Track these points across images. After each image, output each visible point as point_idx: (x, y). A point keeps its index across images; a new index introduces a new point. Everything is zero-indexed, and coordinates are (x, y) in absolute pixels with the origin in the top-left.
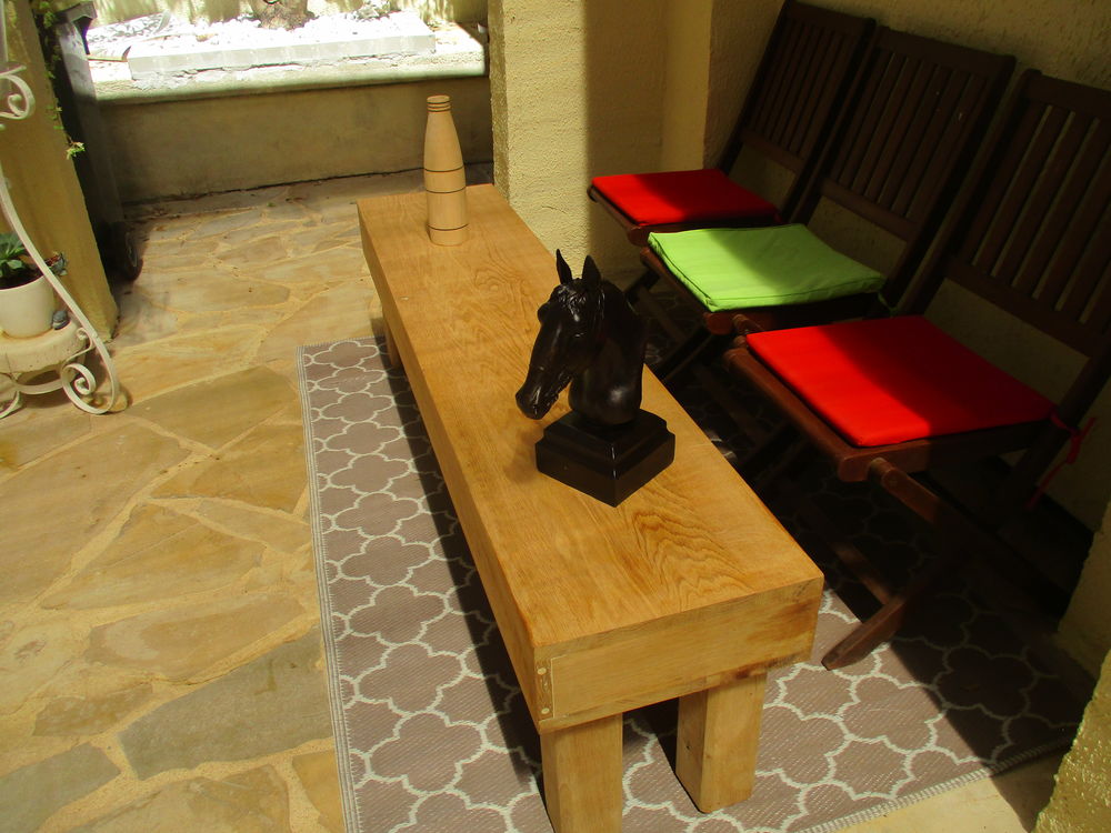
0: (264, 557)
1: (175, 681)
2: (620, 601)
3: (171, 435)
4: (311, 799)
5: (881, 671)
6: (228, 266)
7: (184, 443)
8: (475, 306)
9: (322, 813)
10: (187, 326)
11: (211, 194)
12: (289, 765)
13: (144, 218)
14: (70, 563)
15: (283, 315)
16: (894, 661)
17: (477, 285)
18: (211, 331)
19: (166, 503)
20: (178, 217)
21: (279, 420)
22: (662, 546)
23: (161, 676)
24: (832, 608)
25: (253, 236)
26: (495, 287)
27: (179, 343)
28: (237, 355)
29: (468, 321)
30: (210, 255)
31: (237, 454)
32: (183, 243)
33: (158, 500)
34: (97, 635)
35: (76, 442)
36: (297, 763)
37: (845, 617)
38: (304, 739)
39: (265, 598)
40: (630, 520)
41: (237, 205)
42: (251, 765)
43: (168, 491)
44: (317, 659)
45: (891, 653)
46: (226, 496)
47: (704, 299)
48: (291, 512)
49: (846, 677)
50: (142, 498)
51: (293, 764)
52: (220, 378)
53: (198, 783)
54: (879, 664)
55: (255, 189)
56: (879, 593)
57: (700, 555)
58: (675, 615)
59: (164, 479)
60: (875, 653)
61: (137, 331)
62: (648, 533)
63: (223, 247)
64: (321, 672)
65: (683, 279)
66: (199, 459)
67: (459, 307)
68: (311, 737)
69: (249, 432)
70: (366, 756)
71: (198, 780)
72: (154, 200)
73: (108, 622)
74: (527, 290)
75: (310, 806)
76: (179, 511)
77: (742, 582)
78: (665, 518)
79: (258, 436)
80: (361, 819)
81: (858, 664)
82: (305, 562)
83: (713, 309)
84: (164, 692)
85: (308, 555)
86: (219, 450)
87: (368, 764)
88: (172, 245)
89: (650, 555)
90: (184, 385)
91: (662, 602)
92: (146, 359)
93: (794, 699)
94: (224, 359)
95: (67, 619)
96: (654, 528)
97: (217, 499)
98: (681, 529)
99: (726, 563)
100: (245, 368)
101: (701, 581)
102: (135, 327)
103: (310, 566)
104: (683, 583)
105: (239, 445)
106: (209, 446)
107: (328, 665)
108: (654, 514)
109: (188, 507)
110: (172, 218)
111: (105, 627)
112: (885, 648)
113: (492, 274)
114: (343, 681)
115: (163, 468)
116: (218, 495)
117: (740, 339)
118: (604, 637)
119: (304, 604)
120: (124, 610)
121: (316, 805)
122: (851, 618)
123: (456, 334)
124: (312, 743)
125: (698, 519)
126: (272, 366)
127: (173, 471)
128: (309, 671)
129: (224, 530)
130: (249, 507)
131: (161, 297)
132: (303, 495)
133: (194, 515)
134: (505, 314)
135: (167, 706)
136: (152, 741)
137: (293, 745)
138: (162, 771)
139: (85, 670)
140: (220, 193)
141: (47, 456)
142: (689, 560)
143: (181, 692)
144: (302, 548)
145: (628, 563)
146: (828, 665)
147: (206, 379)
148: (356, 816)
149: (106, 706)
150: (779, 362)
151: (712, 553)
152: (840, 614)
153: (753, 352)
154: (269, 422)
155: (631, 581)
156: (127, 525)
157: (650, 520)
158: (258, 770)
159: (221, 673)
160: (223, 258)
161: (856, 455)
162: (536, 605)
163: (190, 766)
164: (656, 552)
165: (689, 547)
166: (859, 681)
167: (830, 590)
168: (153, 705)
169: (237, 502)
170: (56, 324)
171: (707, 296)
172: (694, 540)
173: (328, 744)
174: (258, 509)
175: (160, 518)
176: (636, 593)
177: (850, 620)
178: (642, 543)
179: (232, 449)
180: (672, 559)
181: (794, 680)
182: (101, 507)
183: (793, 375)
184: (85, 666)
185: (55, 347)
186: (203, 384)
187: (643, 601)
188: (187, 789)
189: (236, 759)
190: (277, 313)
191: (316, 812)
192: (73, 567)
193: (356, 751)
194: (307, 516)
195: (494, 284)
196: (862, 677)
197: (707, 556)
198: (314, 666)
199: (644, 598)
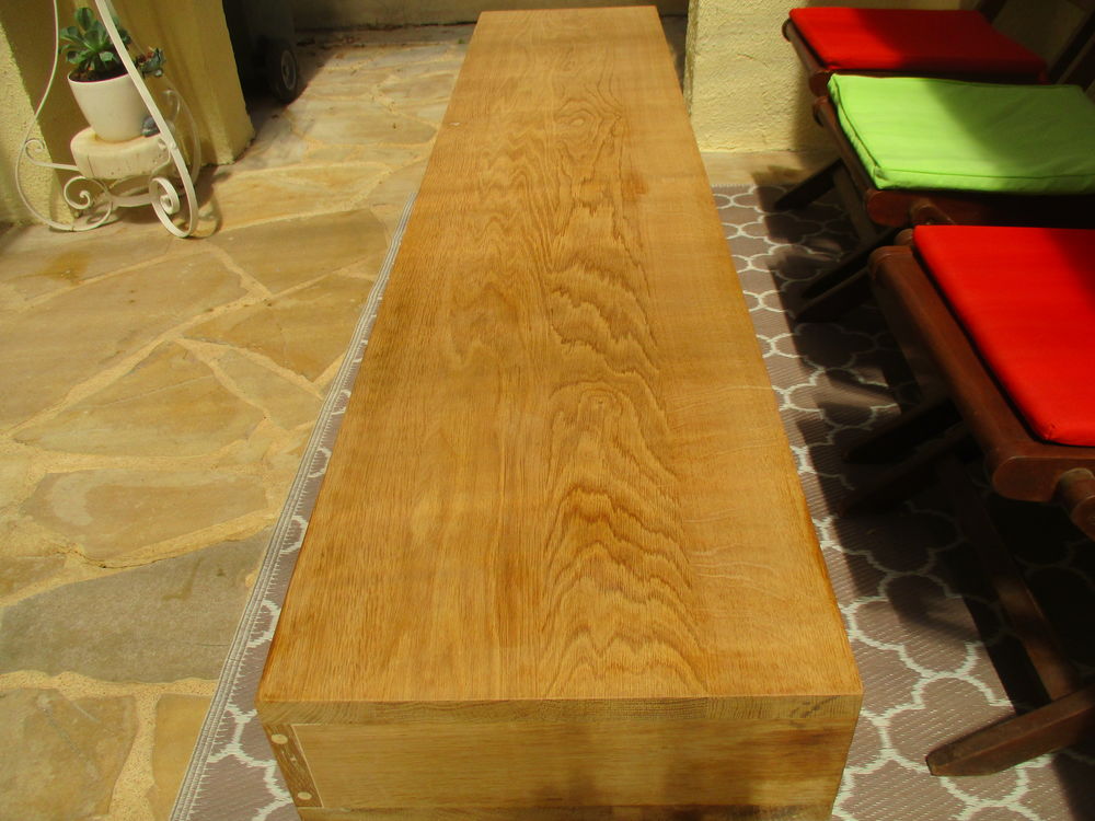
0: (259, 428)
1: (90, 560)
2: (450, 648)
3: (238, 271)
4: (154, 761)
5: (1023, 801)
6: (387, 100)
7: (246, 281)
8: (537, 142)
9: (156, 783)
10: (313, 157)
11: (407, 26)
12: (154, 704)
13: (330, 45)
14: (66, 395)
15: (416, 157)
16: (1053, 790)
17: (556, 116)
18: (334, 165)
19: (191, 345)
20: (363, 46)
21: (354, 271)
22: (586, 555)
23: (81, 549)
24: (972, 673)
25: (428, 71)
26: (580, 122)
27: (297, 174)
28: (347, 194)
29: (513, 160)
30: (374, 88)
31: (290, 304)
32: (355, 71)
33: (187, 341)
34: (47, 483)
35: (145, 264)
36: (165, 705)
37: (989, 694)
38: (185, 674)
39: (232, 480)
40: (558, 494)
41: (426, 39)
42: (115, 690)
43: (204, 333)
44: (250, 572)
45: (1051, 772)
46: (256, 349)
47: (872, 169)
48: (312, 380)
49: (958, 794)
50: (172, 336)
51: (158, 705)
52: (316, 217)
53: (49, 697)
54: (1022, 788)
55: (452, 25)
56: (1052, 678)
57: (642, 590)
58: (532, 702)
59: (206, 318)
60: (1021, 769)
61: (264, 157)
62: (576, 524)
63: (392, 80)
64: (247, 589)
65: (853, 139)
66: (251, 301)
67: (515, 142)
68: (195, 673)
69: (317, 280)
70: (242, 720)
71: (52, 692)
72: (348, 29)
73: (65, 471)
74: (620, 129)
75: (149, 768)
76: (201, 358)
77: (694, 668)
78: (620, 504)
79: (325, 286)
80: (194, 808)
81: (986, 777)
82: (299, 444)
83: (881, 183)
84: (77, 569)
85: (305, 436)
86: (277, 296)
87: (239, 731)
88: (343, 73)
89: (556, 567)
90: (279, 219)
91: (522, 669)
92: (255, 186)
93: (859, 809)
94: (333, 196)
95: (30, 458)
96: (590, 519)
97: (244, 351)
98: (637, 530)
99: (683, 619)
100: (348, 209)
101: (616, 641)
102: (263, 152)
103: (299, 452)
104: (583, 640)
105: (298, 294)
106: (269, 289)
107: (258, 580)
108: (605, 491)
109: (212, 355)
110: (357, 47)
111: (59, 475)
112: (1042, 762)
113: (587, 105)
114: (265, 609)
115: (210, 306)
116: (248, 346)
117: (908, 234)
118: (385, 712)
119: (269, 497)
120: (87, 461)
121: (156, 770)
122: (999, 697)
123: (488, 174)
124: (193, 682)
125: (676, 516)
126: (377, 212)
127: (219, 311)
128: (234, 585)
129: (232, 387)
130: (273, 366)
131: (305, 124)
132: (335, 364)
133: (213, 364)
134: (570, 157)
135: (68, 587)
136: (32, 628)
137: (170, 677)
138: (20, 669)
139: (14, 522)
140: (417, 26)
141: (111, 274)
142: (618, 594)
143: (91, 574)
144: (303, 427)
145: (510, 575)
146: (934, 767)
147: (303, 215)
148: (191, 801)
149: (10, 571)
150: (952, 274)
151: (667, 590)
152: (982, 686)
153: (918, 255)
154: (343, 272)
155: (492, 611)
156: (143, 363)
157: (592, 502)
158: (118, 700)
159: (142, 561)
160: (386, 91)
161: (1037, 456)
162: (311, 617)
163: (51, 672)
164: (569, 566)
165: (630, 568)
166: (977, 809)
167: (979, 644)
168: (56, 582)
169: (263, 357)
170: (146, 131)
171: (876, 163)
172: (647, 557)
173: (208, 689)
174: (280, 370)
175: (179, 361)
176: (489, 636)
177: (998, 701)
178: (555, 541)
179: (289, 297)
180: (588, 584)
181: (870, 777)
182: (130, 338)
183: (969, 298)
184: (16, 517)
185: (138, 155)
186: (298, 220)
187: (490, 658)
188: (34, 702)
189: (102, 678)
190: (411, 154)
191: (151, 778)
192: (67, 399)
193: (234, 709)
194: (326, 390)
195: (581, 117)
196: (987, 803)
197: (653, 595)
198: (243, 580)
199: (497, 652)
